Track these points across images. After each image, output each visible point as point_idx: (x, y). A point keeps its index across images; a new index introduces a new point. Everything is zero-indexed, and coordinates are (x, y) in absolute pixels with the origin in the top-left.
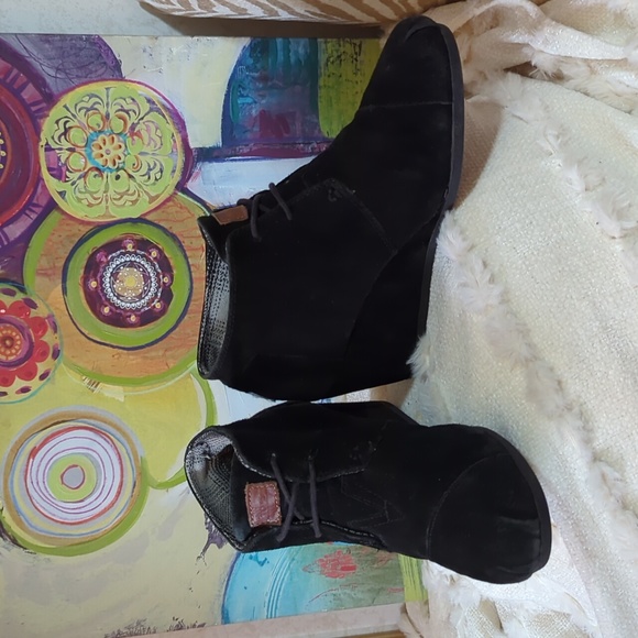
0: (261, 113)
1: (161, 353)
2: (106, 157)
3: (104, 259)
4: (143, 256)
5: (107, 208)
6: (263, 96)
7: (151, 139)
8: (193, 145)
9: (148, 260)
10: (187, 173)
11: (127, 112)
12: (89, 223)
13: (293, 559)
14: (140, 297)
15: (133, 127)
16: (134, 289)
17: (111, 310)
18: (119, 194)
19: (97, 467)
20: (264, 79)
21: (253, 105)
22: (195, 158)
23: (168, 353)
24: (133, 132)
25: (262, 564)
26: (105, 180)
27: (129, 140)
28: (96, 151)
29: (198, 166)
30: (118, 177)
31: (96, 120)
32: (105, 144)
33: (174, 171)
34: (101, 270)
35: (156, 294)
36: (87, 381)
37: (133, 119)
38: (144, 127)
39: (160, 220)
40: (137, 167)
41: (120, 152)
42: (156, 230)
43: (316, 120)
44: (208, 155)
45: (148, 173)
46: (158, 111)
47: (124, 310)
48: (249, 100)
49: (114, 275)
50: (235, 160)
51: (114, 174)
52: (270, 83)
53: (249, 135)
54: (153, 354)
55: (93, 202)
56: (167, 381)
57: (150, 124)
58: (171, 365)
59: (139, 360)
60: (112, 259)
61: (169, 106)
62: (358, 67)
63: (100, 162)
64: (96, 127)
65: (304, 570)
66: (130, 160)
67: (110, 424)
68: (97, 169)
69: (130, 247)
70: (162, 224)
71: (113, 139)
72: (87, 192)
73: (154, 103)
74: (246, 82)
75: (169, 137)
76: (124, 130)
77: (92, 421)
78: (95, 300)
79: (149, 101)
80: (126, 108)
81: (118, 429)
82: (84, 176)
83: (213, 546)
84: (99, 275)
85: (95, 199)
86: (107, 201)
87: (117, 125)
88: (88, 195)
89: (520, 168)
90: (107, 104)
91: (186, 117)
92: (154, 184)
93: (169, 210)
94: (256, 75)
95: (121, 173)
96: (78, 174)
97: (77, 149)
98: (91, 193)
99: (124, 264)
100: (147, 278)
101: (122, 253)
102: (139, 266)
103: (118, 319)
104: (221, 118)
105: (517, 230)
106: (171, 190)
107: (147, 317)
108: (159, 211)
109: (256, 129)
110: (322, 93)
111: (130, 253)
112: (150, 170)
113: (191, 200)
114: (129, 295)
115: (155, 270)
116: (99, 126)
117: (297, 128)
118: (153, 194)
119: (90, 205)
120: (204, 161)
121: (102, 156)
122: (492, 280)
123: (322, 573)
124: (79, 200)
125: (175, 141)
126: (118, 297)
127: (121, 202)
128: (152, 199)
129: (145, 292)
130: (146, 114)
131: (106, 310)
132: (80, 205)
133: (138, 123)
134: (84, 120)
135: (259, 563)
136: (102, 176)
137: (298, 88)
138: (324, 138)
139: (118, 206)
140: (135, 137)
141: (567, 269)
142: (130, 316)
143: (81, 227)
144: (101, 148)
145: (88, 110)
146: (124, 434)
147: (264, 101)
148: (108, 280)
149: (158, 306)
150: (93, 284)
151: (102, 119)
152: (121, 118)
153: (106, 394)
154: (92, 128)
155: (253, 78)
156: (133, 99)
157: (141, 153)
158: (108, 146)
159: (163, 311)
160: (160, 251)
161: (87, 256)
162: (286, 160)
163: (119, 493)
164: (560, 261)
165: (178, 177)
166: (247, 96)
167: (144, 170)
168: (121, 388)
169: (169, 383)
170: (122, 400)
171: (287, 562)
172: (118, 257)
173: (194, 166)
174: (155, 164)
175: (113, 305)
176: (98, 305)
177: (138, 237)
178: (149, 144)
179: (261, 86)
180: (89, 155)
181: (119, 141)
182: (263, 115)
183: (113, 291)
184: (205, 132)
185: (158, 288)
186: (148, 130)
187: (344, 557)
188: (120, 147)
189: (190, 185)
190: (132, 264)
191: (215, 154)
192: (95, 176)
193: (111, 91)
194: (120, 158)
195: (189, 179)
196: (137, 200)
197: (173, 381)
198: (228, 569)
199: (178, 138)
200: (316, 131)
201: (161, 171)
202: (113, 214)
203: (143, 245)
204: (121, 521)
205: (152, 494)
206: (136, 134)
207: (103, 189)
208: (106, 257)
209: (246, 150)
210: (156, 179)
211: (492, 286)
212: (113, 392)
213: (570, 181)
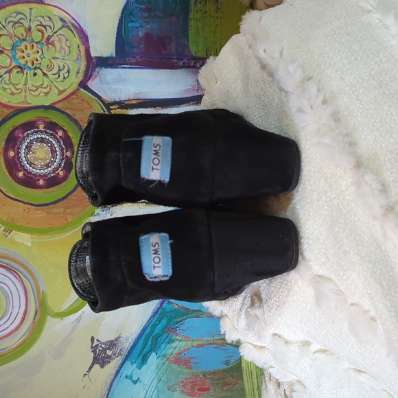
0: (145, 34)
1: (62, 210)
2: (27, 58)
3: (21, 135)
4: (51, 135)
5: (25, 96)
6: (147, 23)
7: (61, 48)
8: (94, 54)
9: (55, 138)
10: (88, 75)
11: (45, 27)
12: (10, 107)
13: (160, 380)
14: (48, 166)
15: (49, 38)
16: (44, 160)
17: (24, 174)
18: (35, 87)
19: (7, 297)
20: (149, 10)
21: (140, 29)
22: (95, 64)
23: (67, 211)
24: (49, 42)
25: (135, 382)
26: (25, 76)
27: (45, 48)
28: (19, 54)
29: (97, 70)
30: (35, 74)
31: (20, 31)
32: (26, 49)
33: (78, 73)
34: (18, 143)
35: (60, 164)
36: (3, 228)
37: (49, 32)
38: (57, 38)
39: (66, 109)
40: (50, 68)
41: (37, 56)
42: (62, 115)
43: (186, 43)
44: (105, 62)
45: (58, 73)
46: (68, 27)
47: (35, 175)
48: (137, 25)
49: (28, 148)
50: (125, 68)
51: (32, 71)
52: (153, 14)
53: (136, 50)
54: (56, 210)
55: (15, 91)
56: (66, 232)
57: (62, 37)
58: (70, 220)
59: (44, 214)
60: (28, 135)
61: (76, 25)
62: (219, 7)
63: (22, 62)
64: (21, 36)
65: (169, 389)
66: (45, 63)
67: (19, 263)
68: (20, 67)
69: (41, 127)
70: (67, 111)
71: (33, 45)
72: (11, 83)
73: (65, 22)
74: (135, 11)
75: (75, 47)
76: (42, 40)
77: (5, 261)
78: (13, 166)
79: (62, 20)
80: (44, 23)
81: (26, 268)
82: (9, 72)
83: (97, 366)
84: (17, 147)
85: (17, 89)
86: (26, 92)
87: (37, 36)
88: (11, 87)
89: (346, 22)
90: (30, 20)
91: (89, 34)
92: (62, 81)
93: (73, 101)
94: (143, 7)
95: (38, 71)
96: (5, 70)
97: (5, 51)
98: (14, 85)
99: (37, 140)
100: (53, 151)
101: (35, 132)
102: (48, 142)
103: (29, 181)
104: (115, 36)
105: (344, 65)
106: (75, 86)
107: (53, 182)
108: (65, 102)
109: (142, 46)
110: (192, 23)
111: (41, 132)
112: (60, 70)
113: (90, 95)
114: (39, 163)
115: (60, 146)
116: (22, 35)
117: (172, 47)
118: (61, 89)
119: (12, 94)
120: (101, 66)
121: (24, 58)
122: (324, 102)
123: (183, 392)
124: (5, 89)
125: (80, 51)
126: (31, 164)
127: (37, 93)
128: (61, 92)
129: (52, 162)
130: (59, 30)
131: (21, 174)
132: (4, 93)
133: (53, 35)
134: (11, 31)
135: (133, 381)
136: (23, 73)
137: (174, 19)
138: (192, 56)
139: (34, 96)
140: (50, 46)
141: (387, 92)
142: (39, 180)
143: (4, 110)
144: (23, 52)
145: (15, 23)
146: (30, 272)
147: (148, 26)
148: (23, 151)
149: (61, 173)
150: (12, 154)
151: (25, 30)
152: (39, 31)
153: (17, 240)
154: (18, 37)
155: (141, 9)
156: (50, 18)
157: (54, 58)
158: (29, 51)
159: (65, 178)
160: (65, 132)
161: (8, 132)
162: (164, 70)
163: (23, 319)
164: (381, 87)
165: (81, 77)
166: (136, 22)
167: (56, 70)
168: (29, 235)
169: (67, 234)
170: (29, 244)
171: (155, 382)
172: (32, 134)
173: (93, 70)
174: (64, 67)
175: (26, 170)
176: (14, 170)
177: (48, 120)
178: (60, 51)
179: (146, 15)
180: (14, 57)
181: (37, 48)
182: (147, 37)
183: (27, 160)
184: (103, 45)
185: (62, 160)
186: (60, 41)
187: (201, 380)
188: (38, 52)
189: (91, 84)
190: (42, 140)
191: (110, 62)
192: (18, 72)
193: (33, 11)
194: (37, 60)
195: (89, 79)
196: (49, 92)
197: (70, 233)
198: (108, 385)
199: (82, 49)
200: (187, 51)
201: (68, 72)
202: (30, 101)
203: (52, 126)
204: (24, 342)
205: (50, 321)
206: (51, 44)
207: (23, 82)
208: (23, 133)
209: (133, 61)
210: (64, 78)
211: (324, 106)
212: (23, 239)
213: (387, 28)
